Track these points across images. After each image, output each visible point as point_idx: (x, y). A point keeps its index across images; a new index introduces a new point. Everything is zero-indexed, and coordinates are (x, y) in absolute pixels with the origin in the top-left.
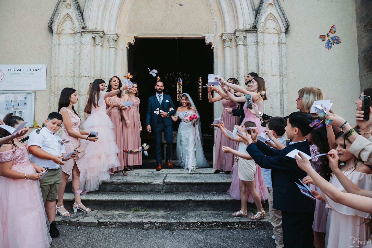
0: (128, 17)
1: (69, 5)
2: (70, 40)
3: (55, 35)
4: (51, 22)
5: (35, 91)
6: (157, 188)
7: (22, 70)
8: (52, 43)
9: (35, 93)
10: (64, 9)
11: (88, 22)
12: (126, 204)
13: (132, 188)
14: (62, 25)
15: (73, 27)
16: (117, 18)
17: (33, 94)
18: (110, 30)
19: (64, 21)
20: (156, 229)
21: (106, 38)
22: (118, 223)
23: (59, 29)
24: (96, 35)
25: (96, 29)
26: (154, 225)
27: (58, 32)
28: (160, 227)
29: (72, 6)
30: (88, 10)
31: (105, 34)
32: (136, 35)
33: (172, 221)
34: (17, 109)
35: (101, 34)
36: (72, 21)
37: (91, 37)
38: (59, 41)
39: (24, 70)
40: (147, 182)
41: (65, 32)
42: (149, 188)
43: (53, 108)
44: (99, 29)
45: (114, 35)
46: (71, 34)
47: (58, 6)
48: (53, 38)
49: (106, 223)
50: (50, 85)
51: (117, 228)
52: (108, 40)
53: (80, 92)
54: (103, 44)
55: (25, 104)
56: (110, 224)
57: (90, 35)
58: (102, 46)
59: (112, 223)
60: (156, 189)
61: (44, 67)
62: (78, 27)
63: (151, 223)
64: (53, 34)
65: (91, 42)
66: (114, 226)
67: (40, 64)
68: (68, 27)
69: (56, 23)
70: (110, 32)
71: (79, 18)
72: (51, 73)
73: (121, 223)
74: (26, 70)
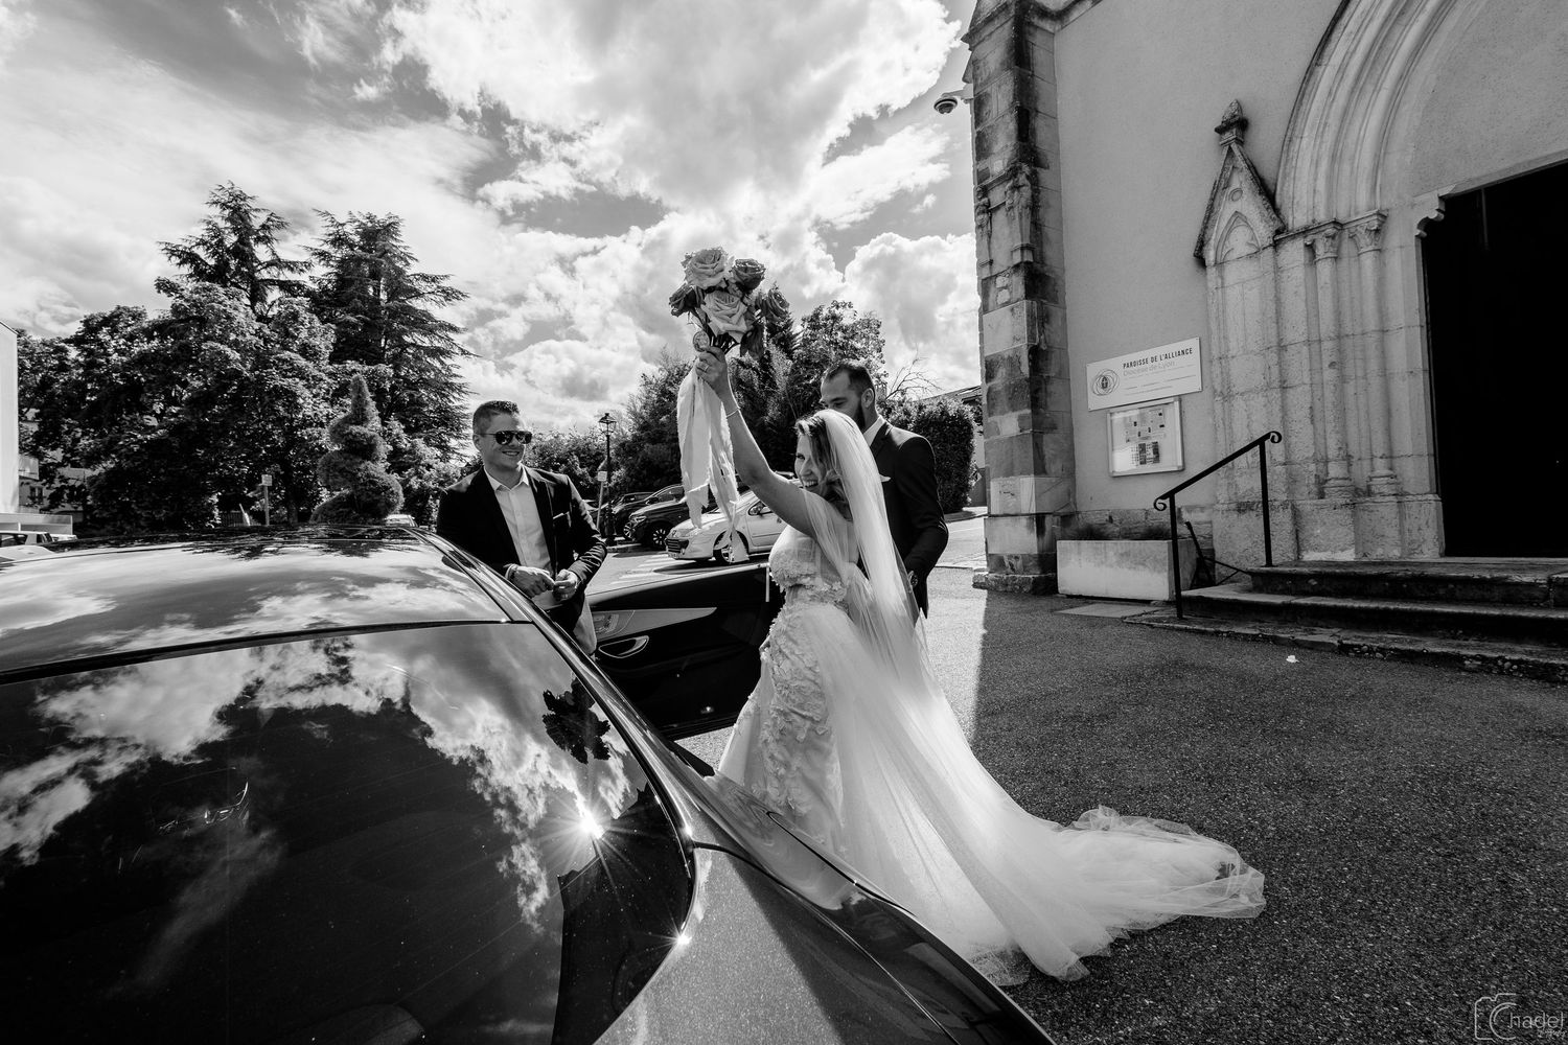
0: (1412, 150)
1: (1240, 191)
2: (1249, 270)
3: (1212, 272)
4: (1202, 244)
5: (1180, 398)
6: (1526, 592)
7: (1149, 361)
8: (1207, 288)
9: (1180, 401)
10: (1227, 205)
11: (1290, 212)
12: (1417, 621)
13: (1442, 592)
14: (1227, 242)
15: (1253, 238)
16: (1376, 168)
17: (1177, 403)
18: (1356, 208)
19: (1230, 231)
20: (1501, 673)
21: (1346, 234)
22: (1391, 649)
23: (1219, 253)
24: (1315, 237)
25: (1314, 221)
26: (1496, 664)
27: (1219, 261)
28: (1515, 670)
29: (1245, 190)
30: (1286, 185)
31: (1342, 225)
32: (1445, 191)
33: (1555, 662)
34: (1146, 438)
35: (1330, 231)
36: (1248, 226)
37: (1302, 246)
38: (1222, 278)
39: (1154, 359)
40: (1488, 577)
41: (1234, 255)
42: (1497, 593)
43: (1222, 426)
44: (1322, 217)
45: (1368, 220)
46: (1250, 256)
47: (1212, 205)
48: (1208, 277)
49: (1359, 646)
50: (1211, 379)
51: (1389, 660)
52: (1350, 237)
53: (1285, 382)
54: (1338, 252)
55: (1162, 426)
56: (1370, 650)
57: (1300, 243)
58: (1336, 258)
59: (1375, 649)
60: (1521, 596)
61: (1194, 344)
62: (1264, 232)
63: (1483, 659)
64: (1208, 270)
65: (1303, 259)
66: (1379, 655)
67: (1184, 339)
68: (1240, 242)
69: (1212, 242)
70: (1357, 213)
71: (1266, 213)
72: (1211, 354)
73: (1396, 650)
74: (1158, 358)
